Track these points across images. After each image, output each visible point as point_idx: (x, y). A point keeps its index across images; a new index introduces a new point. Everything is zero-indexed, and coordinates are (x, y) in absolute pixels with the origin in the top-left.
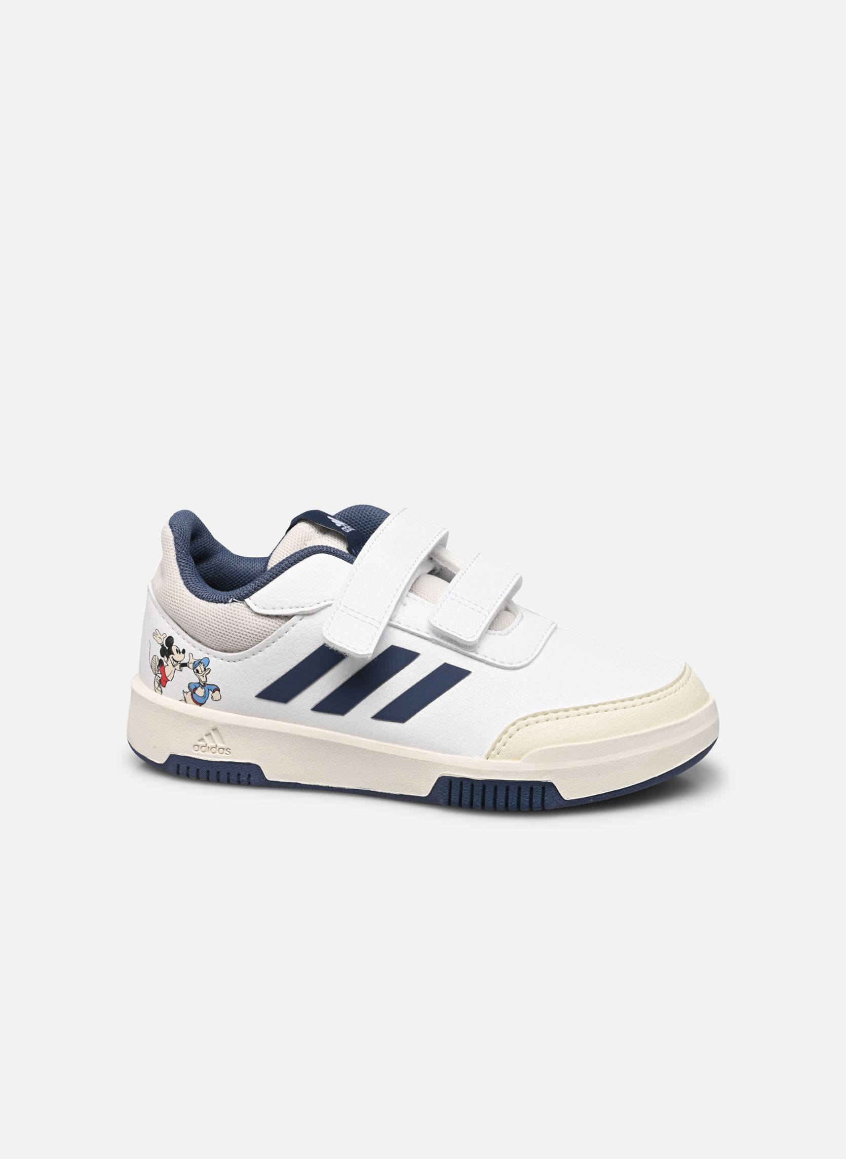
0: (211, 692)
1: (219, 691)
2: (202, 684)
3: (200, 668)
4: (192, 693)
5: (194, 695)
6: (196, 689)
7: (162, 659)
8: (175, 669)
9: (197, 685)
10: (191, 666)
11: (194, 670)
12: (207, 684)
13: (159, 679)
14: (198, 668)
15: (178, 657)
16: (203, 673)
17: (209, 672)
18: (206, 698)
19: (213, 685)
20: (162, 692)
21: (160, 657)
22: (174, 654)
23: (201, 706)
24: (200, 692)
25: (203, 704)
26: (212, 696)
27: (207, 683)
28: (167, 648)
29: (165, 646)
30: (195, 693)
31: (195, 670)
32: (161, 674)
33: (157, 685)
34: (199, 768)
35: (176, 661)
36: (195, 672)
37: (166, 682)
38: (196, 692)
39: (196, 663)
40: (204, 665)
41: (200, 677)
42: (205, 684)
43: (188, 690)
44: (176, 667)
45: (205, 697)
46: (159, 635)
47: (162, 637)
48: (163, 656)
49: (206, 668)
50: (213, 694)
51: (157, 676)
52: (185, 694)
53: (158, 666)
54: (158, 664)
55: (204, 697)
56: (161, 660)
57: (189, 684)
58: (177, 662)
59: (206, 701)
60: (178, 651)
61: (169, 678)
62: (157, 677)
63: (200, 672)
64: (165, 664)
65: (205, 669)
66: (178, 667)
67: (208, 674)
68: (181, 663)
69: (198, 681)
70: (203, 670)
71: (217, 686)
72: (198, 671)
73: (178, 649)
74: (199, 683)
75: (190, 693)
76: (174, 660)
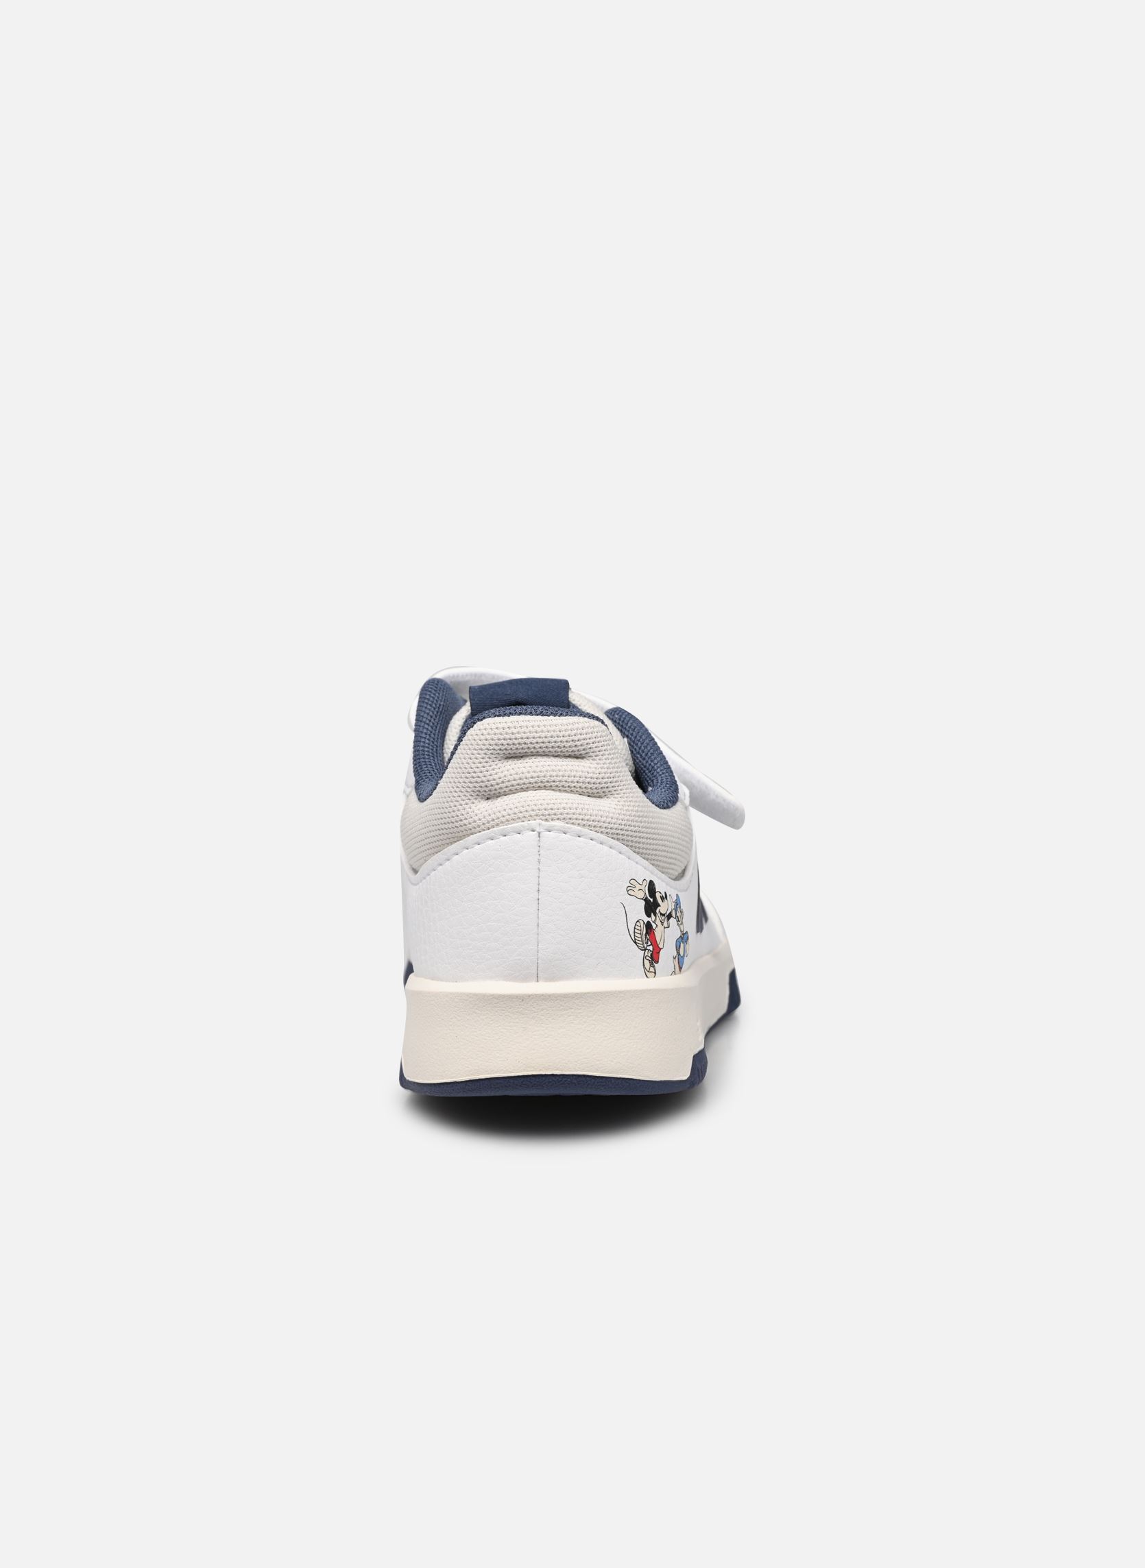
7: (648, 920)
8: (665, 928)
10: (674, 913)
11: (676, 918)
13: (649, 954)
14: (678, 914)
15: (663, 907)
20: (655, 973)
21: (646, 919)
22: (660, 904)
28: (652, 900)
29: (649, 898)
32: (650, 944)
33: (647, 963)
35: (663, 915)
37: (658, 953)
39: (675, 907)
46: (637, 886)
47: (642, 887)
48: (649, 916)
49: (681, 910)
51: (647, 951)
53: (646, 935)
54: (645, 932)
56: (648, 922)
60: (662, 897)
61: (661, 946)
62: (646, 954)
64: (654, 926)
66: (664, 923)
68: (666, 914)
73: (663, 894)
76: (660, 914)
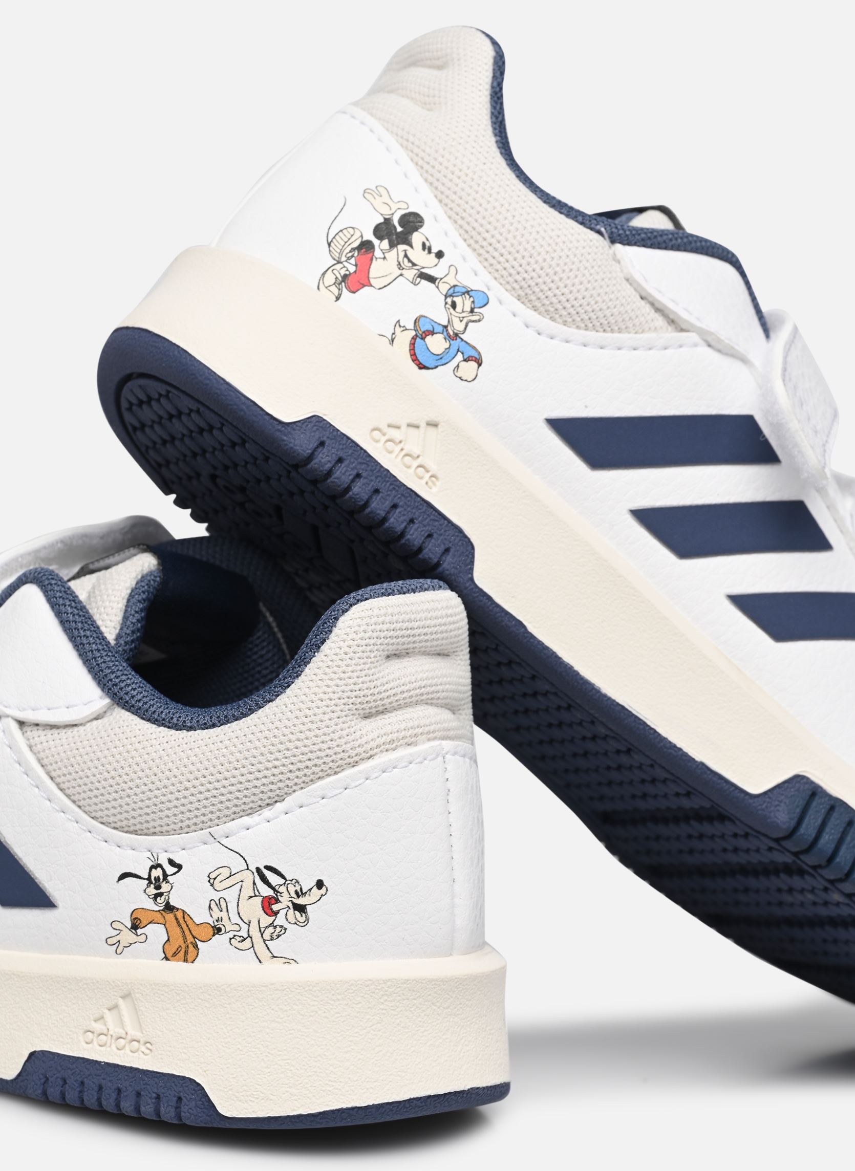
0: (460, 357)
1: (480, 365)
2: (451, 333)
3: (464, 304)
4: (416, 335)
5: (418, 340)
6: (432, 333)
7: (376, 242)
9: (440, 329)
10: (444, 288)
11: (446, 297)
12: (462, 340)
13: (343, 272)
14: (458, 300)
15: (417, 254)
16: (464, 315)
17: (479, 321)
18: (443, 361)
19: (474, 348)
22: (411, 246)
23: (420, 368)
24: (437, 343)
25: (428, 368)
26: (458, 366)
27: (462, 336)
30: (423, 339)
31: (449, 300)
32: (356, 265)
33: (330, 279)
34: (364, 474)
35: (409, 261)
36: (446, 303)
37: (364, 286)
38: (429, 339)
39: (457, 289)
40: (473, 302)
41: (454, 318)
42: (456, 335)
43: (411, 325)
44: (404, 272)
45: (441, 360)
49: (476, 310)
50: (463, 364)
52: (398, 330)
53: (353, 250)
55: (440, 357)
57: (422, 316)
58: (414, 265)
59: (436, 367)
60: (426, 248)
63: (459, 309)
65: (472, 311)
66: (411, 274)
67: (473, 321)
68: (423, 270)
69: (445, 323)
70: (468, 308)
71: (479, 354)
72: (454, 305)
73: (427, 244)
74: (446, 327)
75: (413, 333)
76: (406, 256)
